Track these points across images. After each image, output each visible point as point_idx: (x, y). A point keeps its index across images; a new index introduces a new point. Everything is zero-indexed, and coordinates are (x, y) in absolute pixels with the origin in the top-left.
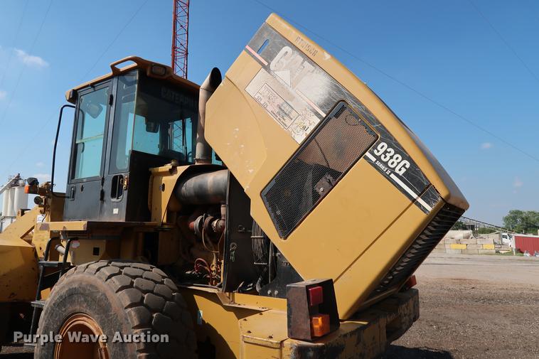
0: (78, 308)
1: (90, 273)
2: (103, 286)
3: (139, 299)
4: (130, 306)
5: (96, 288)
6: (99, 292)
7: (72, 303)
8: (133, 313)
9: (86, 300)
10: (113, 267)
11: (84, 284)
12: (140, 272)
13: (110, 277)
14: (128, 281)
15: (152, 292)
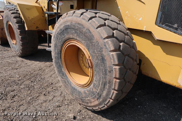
0: (71, 36)
1: (77, 16)
2: (87, 25)
3: (111, 34)
4: (107, 38)
5: (82, 25)
6: (84, 28)
7: (68, 33)
8: (110, 42)
9: (76, 32)
10: (89, 14)
11: (74, 23)
12: (107, 17)
13: (91, 18)
14: (102, 22)
15: (117, 29)
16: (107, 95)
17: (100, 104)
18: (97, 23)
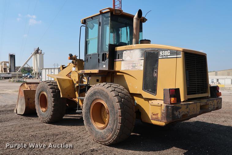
0: (97, 97)
1: (101, 86)
2: (106, 90)
3: (117, 95)
4: (115, 96)
5: (104, 91)
6: (104, 92)
7: (95, 95)
8: (116, 98)
9: (100, 95)
10: (107, 85)
11: (99, 90)
12: (117, 87)
13: (108, 87)
14: (114, 89)
15: (121, 93)
16: (116, 127)
17: (113, 136)
18: (110, 89)
